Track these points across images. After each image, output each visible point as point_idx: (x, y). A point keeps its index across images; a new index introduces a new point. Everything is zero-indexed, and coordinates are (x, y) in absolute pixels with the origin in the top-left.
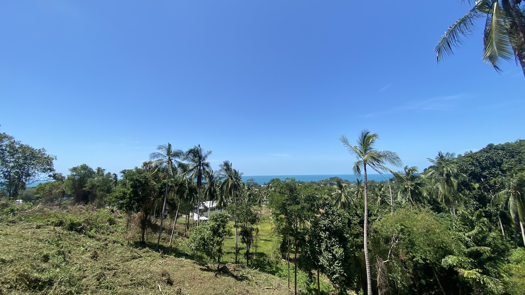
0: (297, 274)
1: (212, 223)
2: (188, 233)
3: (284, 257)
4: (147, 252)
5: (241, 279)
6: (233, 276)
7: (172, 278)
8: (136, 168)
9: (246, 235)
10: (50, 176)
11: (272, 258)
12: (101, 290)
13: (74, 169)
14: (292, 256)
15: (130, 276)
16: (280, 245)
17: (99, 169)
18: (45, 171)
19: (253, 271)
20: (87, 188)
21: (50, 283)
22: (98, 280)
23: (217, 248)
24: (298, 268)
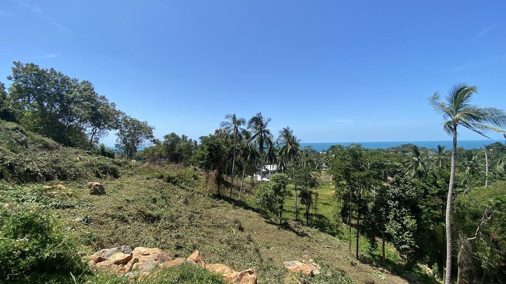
0: (359, 239)
1: (274, 184)
2: (253, 191)
3: (345, 222)
4: (223, 203)
5: (303, 235)
6: (294, 231)
7: (243, 226)
8: (210, 135)
9: (306, 197)
11: (332, 221)
12: (192, 227)
13: (167, 137)
14: (354, 222)
15: (211, 220)
16: (340, 210)
17: (183, 136)
18: (148, 138)
19: (314, 230)
20: (176, 151)
21: (158, 218)
22: (190, 220)
23: (279, 205)
24: (360, 234)
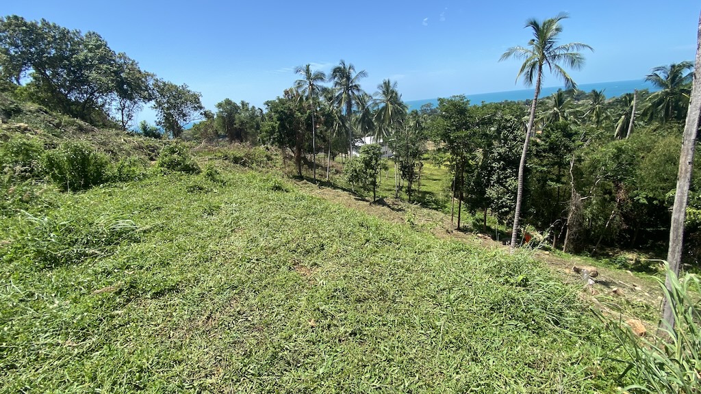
1: (364, 156)
4: (306, 183)
6: (388, 206)
8: (278, 99)
9: (407, 171)
10: (201, 114)
13: (220, 105)
17: (243, 103)
18: (196, 109)
19: (414, 206)
20: (237, 125)
